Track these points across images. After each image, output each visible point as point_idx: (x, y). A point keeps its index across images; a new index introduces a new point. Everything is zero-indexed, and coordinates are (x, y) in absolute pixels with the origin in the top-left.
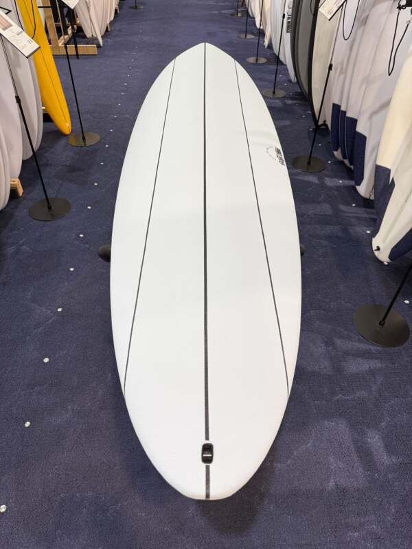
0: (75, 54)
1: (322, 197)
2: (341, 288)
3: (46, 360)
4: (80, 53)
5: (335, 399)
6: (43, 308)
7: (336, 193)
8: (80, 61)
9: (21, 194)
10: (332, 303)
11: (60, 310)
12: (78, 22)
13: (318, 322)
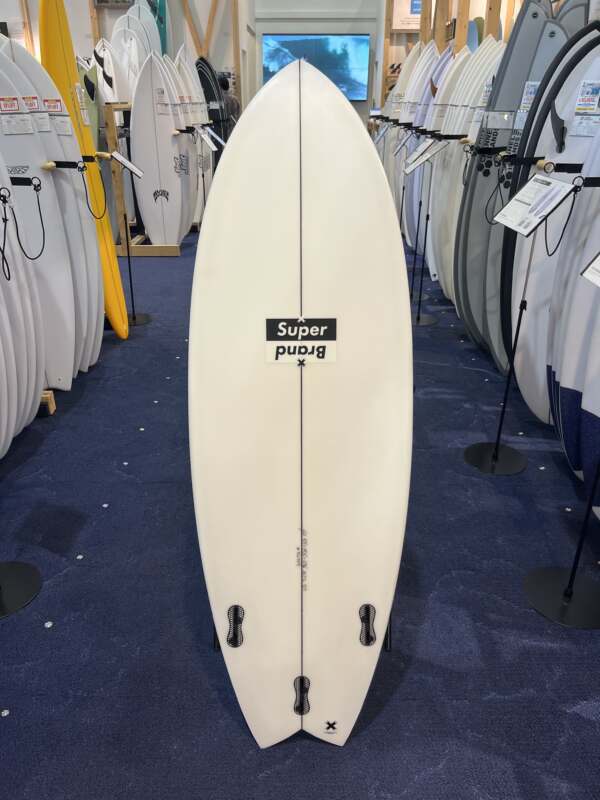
1: (475, 422)
6: (57, 554)
7: (494, 417)
9: (52, 412)
11: (80, 557)
13: (462, 587)
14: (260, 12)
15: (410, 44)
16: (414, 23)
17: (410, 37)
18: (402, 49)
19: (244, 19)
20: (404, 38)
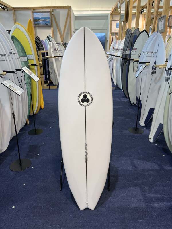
0: (49, 88)
2: (139, 151)
3: (32, 168)
4: (51, 88)
5: (135, 182)
6: (33, 154)
8: (50, 90)
9: (28, 124)
10: (136, 155)
11: (38, 154)
12: (51, 80)
14: (76, 28)
15: (116, 36)
16: (117, 30)
17: (116, 34)
19: (73, 30)
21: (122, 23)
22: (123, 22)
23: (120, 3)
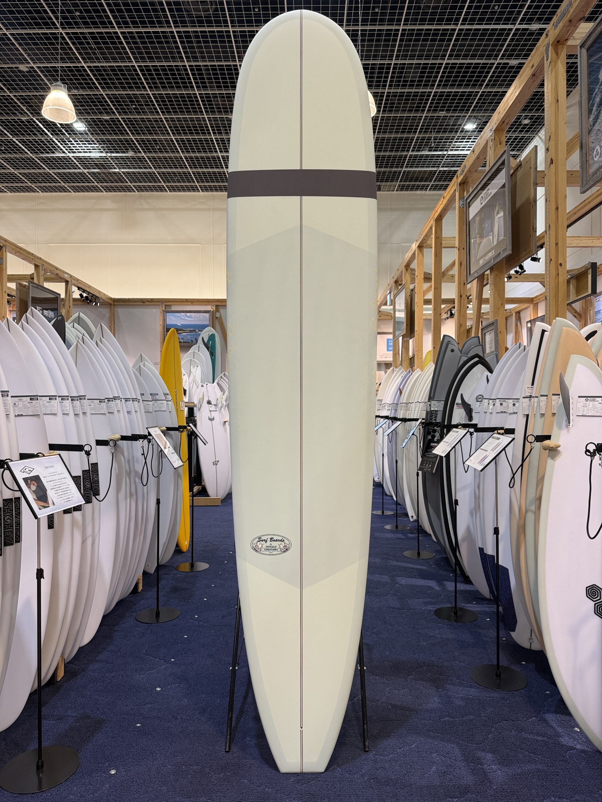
3: (158, 689)
6: (157, 659)
9: (140, 591)
11: (173, 660)
15: (387, 370)
16: (389, 357)
17: (388, 365)
18: (383, 372)
20: (383, 367)
21: (401, 338)
22: (403, 336)
23: (392, 294)
